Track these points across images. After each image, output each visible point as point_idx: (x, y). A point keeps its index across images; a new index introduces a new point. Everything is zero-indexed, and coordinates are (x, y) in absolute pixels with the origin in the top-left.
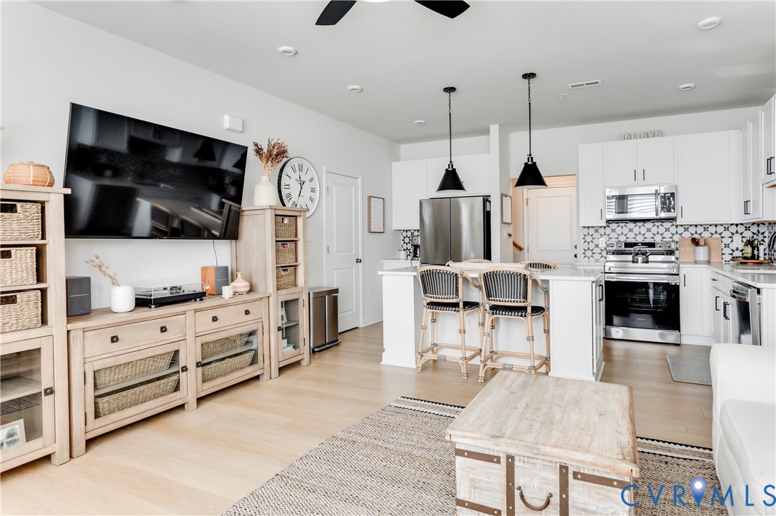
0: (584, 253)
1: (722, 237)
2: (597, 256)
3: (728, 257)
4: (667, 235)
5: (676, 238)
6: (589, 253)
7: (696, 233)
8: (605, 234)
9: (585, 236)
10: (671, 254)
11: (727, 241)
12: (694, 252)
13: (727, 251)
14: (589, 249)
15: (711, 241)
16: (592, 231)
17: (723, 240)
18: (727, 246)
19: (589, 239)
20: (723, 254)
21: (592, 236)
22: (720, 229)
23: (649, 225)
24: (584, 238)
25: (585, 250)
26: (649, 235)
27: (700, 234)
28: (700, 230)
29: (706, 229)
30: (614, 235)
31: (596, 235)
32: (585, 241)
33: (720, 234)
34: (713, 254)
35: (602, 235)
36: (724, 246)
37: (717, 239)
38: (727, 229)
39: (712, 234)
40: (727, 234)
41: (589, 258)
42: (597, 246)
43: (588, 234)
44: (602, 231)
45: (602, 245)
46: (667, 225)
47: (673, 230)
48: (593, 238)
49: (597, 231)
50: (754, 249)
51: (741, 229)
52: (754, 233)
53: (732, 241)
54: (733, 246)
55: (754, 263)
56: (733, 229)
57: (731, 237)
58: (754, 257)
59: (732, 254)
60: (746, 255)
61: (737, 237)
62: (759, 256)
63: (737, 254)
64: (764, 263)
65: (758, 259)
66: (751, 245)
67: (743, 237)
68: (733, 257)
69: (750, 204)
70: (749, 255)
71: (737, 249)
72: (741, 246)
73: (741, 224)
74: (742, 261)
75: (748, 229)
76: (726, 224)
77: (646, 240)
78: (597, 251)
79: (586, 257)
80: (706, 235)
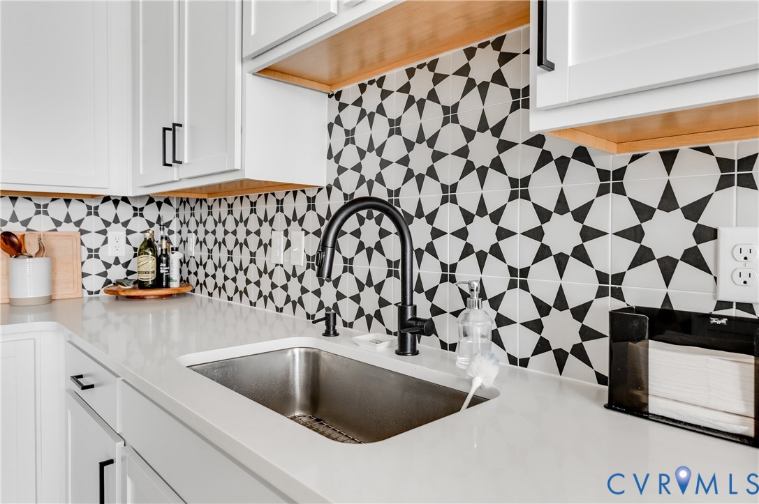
1: (83, 232)
3: (95, 283)
7: (13, 219)
11: (93, 241)
12: (10, 274)
13: (94, 266)
15: (54, 242)
17: (84, 237)
18: (93, 253)
20: (84, 275)
22: (78, 211)
27: (25, 223)
28: (25, 209)
29: (41, 210)
33: (78, 223)
34: (61, 276)
36: (86, 253)
37: (68, 235)
38: (93, 211)
39: (58, 224)
40: (93, 224)
50: (159, 261)
51: (125, 211)
52: (151, 224)
53: (106, 242)
54: (108, 254)
55: (161, 297)
56: (107, 211)
57: (104, 232)
58: (160, 281)
59: (104, 274)
60: (143, 277)
61: (116, 233)
62: (168, 279)
63: (117, 273)
64: (180, 295)
65: (167, 286)
66: (154, 251)
67: (129, 232)
68: (108, 282)
69: (184, 135)
70: (150, 278)
71: (117, 261)
72: (125, 253)
73: (125, 199)
74: (134, 293)
75: (138, 212)
76: (93, 196)
80: (41, 224)
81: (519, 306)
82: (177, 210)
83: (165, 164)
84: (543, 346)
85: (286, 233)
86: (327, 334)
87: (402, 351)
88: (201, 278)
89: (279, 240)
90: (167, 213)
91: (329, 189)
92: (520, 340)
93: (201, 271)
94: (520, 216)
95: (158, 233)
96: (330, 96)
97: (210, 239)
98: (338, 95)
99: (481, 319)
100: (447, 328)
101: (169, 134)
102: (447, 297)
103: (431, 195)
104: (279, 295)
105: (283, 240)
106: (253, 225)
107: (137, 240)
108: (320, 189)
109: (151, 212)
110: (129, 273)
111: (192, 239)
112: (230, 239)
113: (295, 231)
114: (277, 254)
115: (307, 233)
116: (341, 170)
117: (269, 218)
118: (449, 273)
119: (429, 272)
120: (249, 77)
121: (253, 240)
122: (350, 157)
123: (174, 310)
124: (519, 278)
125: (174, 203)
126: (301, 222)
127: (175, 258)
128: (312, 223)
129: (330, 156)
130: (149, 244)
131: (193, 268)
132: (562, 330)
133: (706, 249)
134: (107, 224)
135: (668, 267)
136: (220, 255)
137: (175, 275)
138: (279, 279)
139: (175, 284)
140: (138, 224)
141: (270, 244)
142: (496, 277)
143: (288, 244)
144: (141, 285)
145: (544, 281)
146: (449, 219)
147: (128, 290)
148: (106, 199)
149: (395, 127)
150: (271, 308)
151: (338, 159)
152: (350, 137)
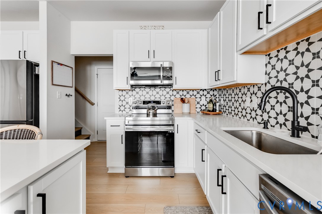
0: (119, 108)
1: (196, 98)
2: (127, 110)
3: (199, 110)
4: (168, 96)
5: (173, 98)
6: (122, 108)
7: (183, 95)
8: (132, 95)
9: (120, 96)
10: (169, 109)
11: (198, 100)
12: (182, 107)
13: (198, 106)
14: (122, 105)
15: (191, 100)
16: (124, 93)
18: (198, 103)
19: (122, 98)
20: (196, 108)
21: (124, 96)
22: (195, 93)
23: (158, 90)
24: (119, 98)
25: (120, 106)
26: (157, 96)
27: (185, 96)
28: (185, 93)
29: (188, 93)
30: (137, 96)
31: (127, 96)
32: (120, 100)
33: (195, 96)
34: (192, 108)
35: (130, 96)
36: (197, 103)
37: (193, 99)
38: (198, 93)
39: (191, 96)
40: (198, 96)
41: (122, 111)
42: (127, 103)
43: (122, 95)
44: (130, 93)
45: (131, 103)
46: (168, 90)
47: (171, 93)
48: (125, 98)
49: (127, 93)
50: (213, 105)
51: (205, 93)
52: (211, 96)
53: (201, 100)
54: (201, 103)
55: (214, 114)
56: (201, 93)
57: (200, 98)
58: (214, 110)
59: (200, 108)
60: (210, 109)
61: (203, 98)
62: (216, 110)
63: (203, 108)
64: (219, 114)
65: (216, 112)
66: (212, 103)
67: (206, 98)
68: (201, 110)
69: (221, 73)
70: (211, 109)
71: (203, 105)
72: (205, 103)
73: (205, 90)
74: (207, 113)
75: (208, 93)
76: (198, 89)
77: (156, 99)
78: (127, 106)
79: (120, 110)
80: (188, 96)
82: (218, 92)
83: (216, 81)
85: (251, 98)
86: (264, 128)
88: (225, 110)
89: (248, 100)
90: (216, 93)
91: (266, 84)
93: (225, 108)
95: (213, 98)
96: (266, 56)
97: (227, 99)
98: (269, 55)
100: (314, 130)
101: (217, 73)
102: (315, 120)
104: (248, 116)
105: (250, 100)
106: (240, 95)
107: (208, 100)
108: (262, 84)
109: (211, 93)
110: (206, 108)
111: (222, 99)
112: (233, 99)
113: (254, 97)
114: (248, 104)
115: (258, 98)
116: (270, 78)
117: (245, 94)
118: (315, 111)
119: (306, 111)
120: (239, 56)
121: (240, 100)
122: (273, 73)
123: (217, 118)
125: (217, 90)
126: (256, 94)
127: (218, 104)
128: (260, 94)
129: (266, 74)
130: (211, 101)
131: (222, 107)
134: (201, 96)
136: (230, 104)
137: (217, 109)
138: (248, 111)
139: (218, 111)
140: (208, 96)
141: (245, 101)
143: (251, 101)
144: (209, 111)
146: (316, 92)
147: (206, 112)
148: (201, 90)
149: (291, 62)
150: (246, 119)
151: (269, 74)
152: (273, 67)
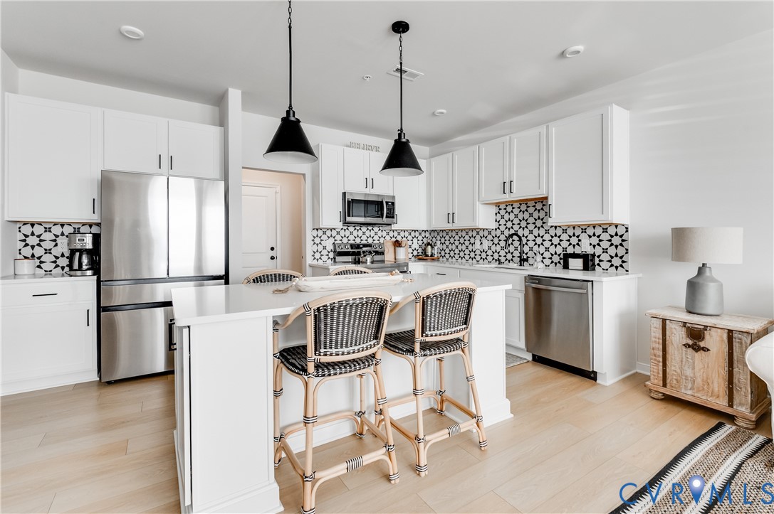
0: (313, 256)
1: (408, 240)
2: (325, 258)
3: (410, 256)
4: (376, 238)
5: (382, 240)
6: (318, 255)
7: (394, 237)
8: (331, 236)
11: (410, 243)
12: (395, 252)
13: (410, 250)
14: (317, 251)
16: (320, 233)
18: (410, 247)
19: (317, 240)
20: (408, 253)
21: (320, 238)
22: (407, 234)
23: (363, 229)
24: (313, 240)
25: (315, 253)
26: (364, 238)
28: (396, 234)
29: (399, 234)
30: (338, 237)
31: (324, 237)
32: (315, 244)
33: (407, 238)
35: (329, 237)
38: (410, 234)
39: (403, 238)
41: (318, 260)
42: (325, 248)
43: (317, 236)
44: (329, 233)
45: (330, 247)
48: (321, 240)
49: (324, 233)
50: (432, 249)
51: (417, 234)
52: (423, 238)
53: (413, 243)
54: (413, 247)
56: (413, 234)
57: (412, 240)
58: (433, 255)
59: (412, 253)
60: (427, 254)
61: (415, 240)
63: (415, 253)
64: (437, 260)
66: (431, 246)
67: (418, 240)
68: (413, 255)
70: (430, 254)
71: (415, 249)
72: (417, 247)
73: (417, 230)
74: (424, 258)
75: (420, 234)
76: (410, 230)
77: (362, 242)
78: (325, 252)
79: (315, 258)
80: (399, 238)
81: (547, 255)
82: (430, 233)
83: (449, 223)
84: (552, 262)
85: (480, 240)
87: (521, 265)
89: (478, 242)
91: (496, 229)
92: (547, 262)
94: (547, 237)
96: (496, 207)
98: (499, 207)
99: (539, 258)
100: (531, 261)
101: (451, 216)
102: (531, 254)
103: (526, 232)
104: (478, 257)
106: (467, 238)
107: (421, 243)
108: (493, 229)
109: (423, 234)
111: (438, 242)
112: (457, 242)
113: (483, 239)
114: (477, 245)
115: (488, 240)
118: (531, 249)
119: (526, 249)
120: (480, 205)
121: (467, 242)
122: (503, 222)
123: (436, 263)
124: (547, 249)
126: (486, 237)
127: (436, 248)
128: (490, 238)
129: (496, 221)
132: (556, 259)
133: (580, 243)
134: (413, 238)
135: (574, 246)
136: (452, 247)
137: (436, 253)
138: (478, 253)
139: (436, 256)
141: (474, 243)
142: (542, 249)
143: (481, 243)
145: (552, 250)
146: (531, 237)
148: (413, 230)
149: (516, 216)
150: (475, 261)
151: (499, 222)
152: (503, 217)
